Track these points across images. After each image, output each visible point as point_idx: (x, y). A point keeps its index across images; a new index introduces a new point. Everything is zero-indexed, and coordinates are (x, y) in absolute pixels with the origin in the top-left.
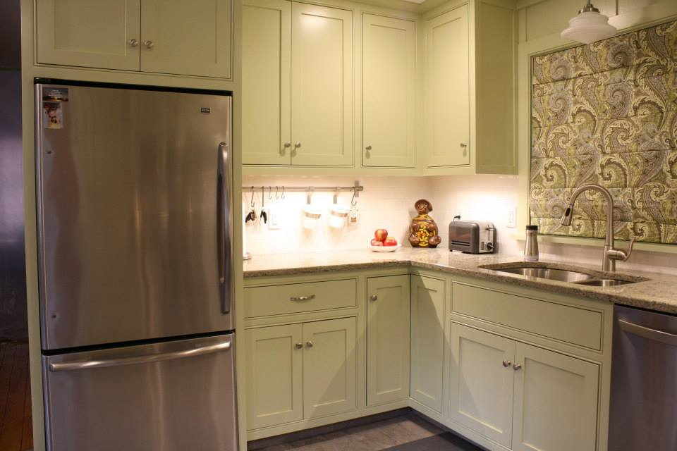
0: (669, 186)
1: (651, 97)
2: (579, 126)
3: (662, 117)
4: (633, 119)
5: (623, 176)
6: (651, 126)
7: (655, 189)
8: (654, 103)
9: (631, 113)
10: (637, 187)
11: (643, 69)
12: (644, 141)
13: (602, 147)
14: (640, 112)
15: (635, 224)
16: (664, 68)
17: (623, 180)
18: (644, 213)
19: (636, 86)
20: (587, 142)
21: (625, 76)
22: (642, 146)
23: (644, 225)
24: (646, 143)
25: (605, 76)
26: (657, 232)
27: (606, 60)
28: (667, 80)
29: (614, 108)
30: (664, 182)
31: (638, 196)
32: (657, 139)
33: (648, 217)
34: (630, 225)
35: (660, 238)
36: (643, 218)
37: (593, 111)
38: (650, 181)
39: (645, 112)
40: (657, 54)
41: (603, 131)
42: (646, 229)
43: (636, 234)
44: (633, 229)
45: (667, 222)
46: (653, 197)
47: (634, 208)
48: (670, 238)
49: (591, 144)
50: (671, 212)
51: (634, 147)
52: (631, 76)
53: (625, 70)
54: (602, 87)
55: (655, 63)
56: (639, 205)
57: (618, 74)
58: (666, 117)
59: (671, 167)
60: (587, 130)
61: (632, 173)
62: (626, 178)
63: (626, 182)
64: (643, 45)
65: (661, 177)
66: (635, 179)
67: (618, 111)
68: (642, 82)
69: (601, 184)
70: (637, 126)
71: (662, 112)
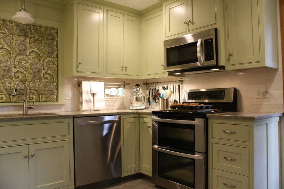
0: (43, 82)
1: (36, 50)
3: (40, 58)
4: (29, 56)
5: (25, 77)
6: (36, 60)
7: (38, 83)
8: (37, 53)
9: (28, 54)
10: (31, 82)
11: (32, 39)
12: (34, 65)
13: (14, 65)
14: (32, 54)
15: (29, 95)
16: (40, 41)
17: (25, 79)
18: (34, 91)
19: (30, 44)
20: (7, 62)
21: (25, 40)
22: (33, 67)
23: (33, 96)
24: (34, 66)
25: (16, 37)
26: (38, 98)
27: (16, 31)
28: (42, 46)
29: (20, 50)
30: (41, 81)
31: (31, 85)
32: (38, 65)
33: (35, 93)
34: (28, 96)
35: (40, 100)
36: (33, 93)
38: (36, 80)
39: (33, 55)
40: (39, 36)
41: (15, 59)
42: (34, 97)
43: (30, 99)
44: (29, 97)
45: (42, 94)
46: (37, 85)
47: (30, 89)
48: (43, 100)
49: (9, 63)
50: (44, 91)
51: (29, 67)
52: (28, 40)
53: (25, 37)
54: (14, 41)
55: (37, 39)
56: (32, 88)
57: (22, 38)
59: (44, 75)
61: (29, 76)
62: (26, 78)
63: (26, 80)
64: (33, 31)
65: (40, 79)
66: (30, 79)
67: (22, 52)
68: (32, 44)
69: (14, 80)
70: (30, 59)
71: (40, 56)
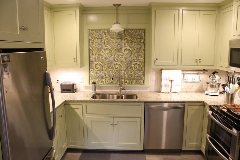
0: (133, 70)
1: (129, 48)
2: (107, 53)
3: (132, 53)
4: (124, 53)
5: (121, 68)
6: (129, 55)
7: (130, 71)
8: (129, 50)
9: (123, 51)
10: (125, 70)
11: (126, 40)
12: (127, 59)
13: (114, 60)
14: (126, 51)
15: (124, 80)
16: (132, 41)
17: (121, 69)
18: (127, 77)
19: (124, 44)
20: (110, 58)
21: (121, 41)
22: (126, 60)
23: (127, 80)
24: (128, 60)
25: (115, 40)
26: (131, 82)
27: (115, 36)
28: (133, 44)
29: (118, 49)
30: (132, 69)
31: (125, 73)
32: (130, 58)
33: (128, 78)
34: (123, 80)
35: (131, 83)
36: (127, 78)
37: (111, 49)
38: (129, 69)
39: (127, 51)
40: (130, 37)
41: (115, 55)
42: (128, 81)
43: (125, 82)
44: (124, 81)
45: (133, 79)
46: (130, 73)
47: (125, 76)
48: (134, 83)
49: (111, 58)
50: (134, 77)
51: (124, 60)
52: (123, 41)
53: (121, 39)
54: (114, 43)
55: (129, 39)
56: (126, 75)
57: (119, 40)
58: (133, 53)
59: (134, 66)
60: (110, 54)
61: (124, 67)
62: (122, 68)
63: (122, 69)
64: (126, 34)
65: (131, 68)
66: (125, 69)
67: (119, 50)
68: (126, 44)
69: (114, 70)
70: (125, 55)
71: (131, 52)
